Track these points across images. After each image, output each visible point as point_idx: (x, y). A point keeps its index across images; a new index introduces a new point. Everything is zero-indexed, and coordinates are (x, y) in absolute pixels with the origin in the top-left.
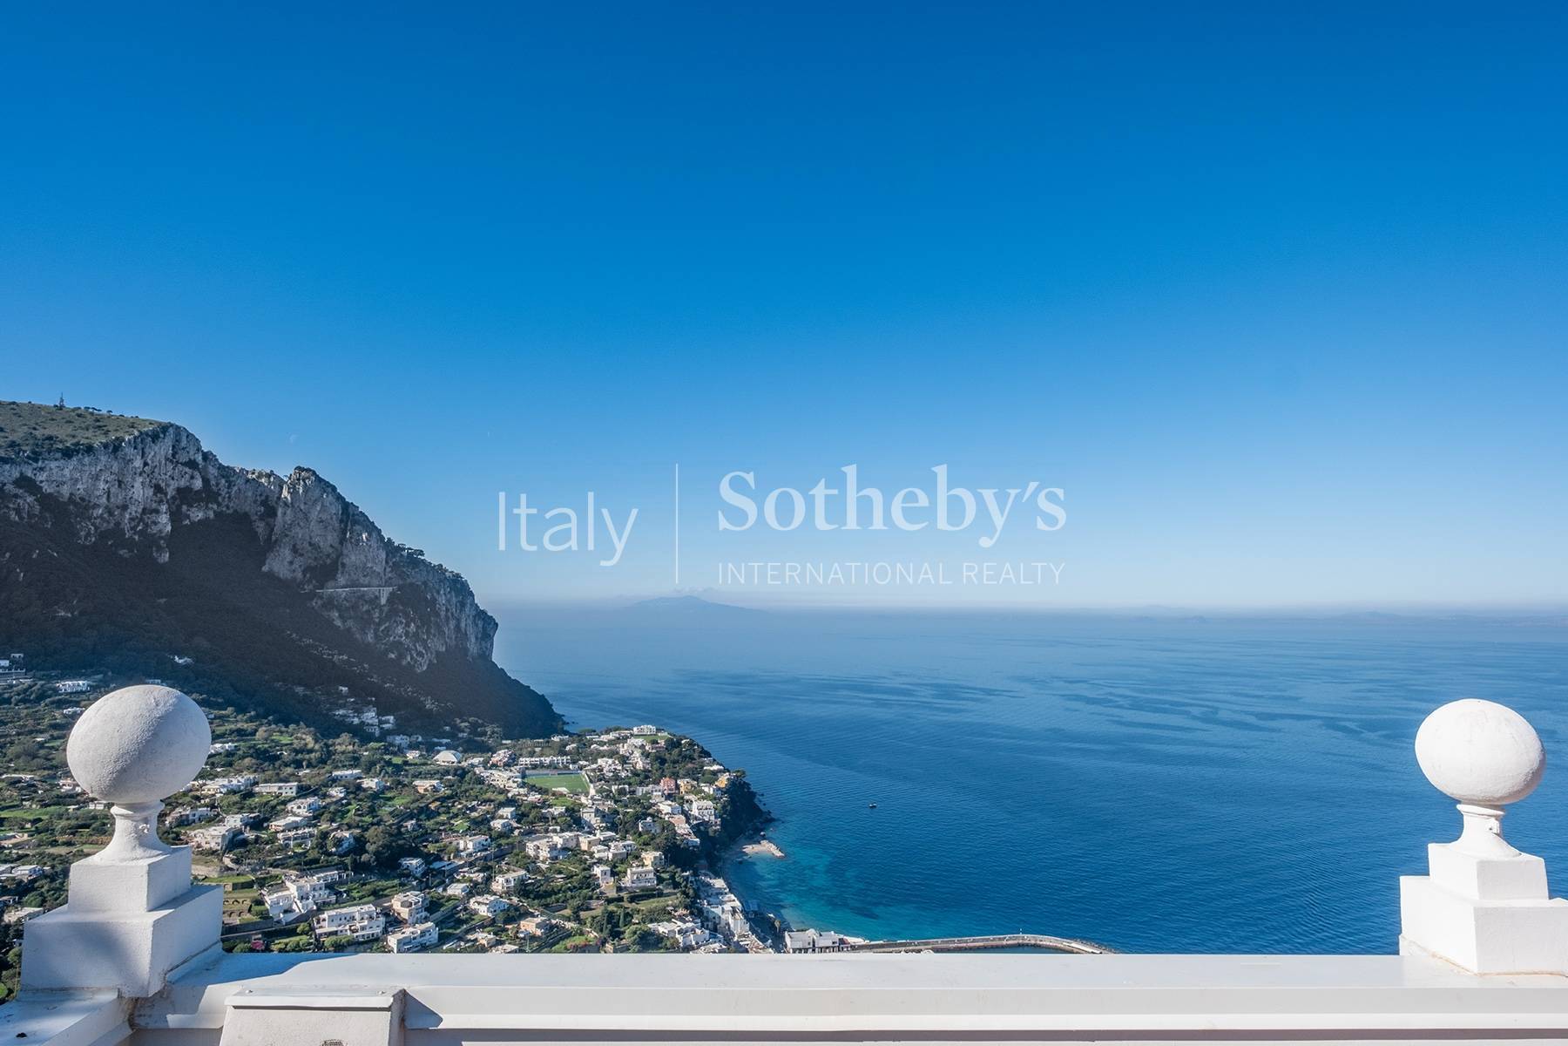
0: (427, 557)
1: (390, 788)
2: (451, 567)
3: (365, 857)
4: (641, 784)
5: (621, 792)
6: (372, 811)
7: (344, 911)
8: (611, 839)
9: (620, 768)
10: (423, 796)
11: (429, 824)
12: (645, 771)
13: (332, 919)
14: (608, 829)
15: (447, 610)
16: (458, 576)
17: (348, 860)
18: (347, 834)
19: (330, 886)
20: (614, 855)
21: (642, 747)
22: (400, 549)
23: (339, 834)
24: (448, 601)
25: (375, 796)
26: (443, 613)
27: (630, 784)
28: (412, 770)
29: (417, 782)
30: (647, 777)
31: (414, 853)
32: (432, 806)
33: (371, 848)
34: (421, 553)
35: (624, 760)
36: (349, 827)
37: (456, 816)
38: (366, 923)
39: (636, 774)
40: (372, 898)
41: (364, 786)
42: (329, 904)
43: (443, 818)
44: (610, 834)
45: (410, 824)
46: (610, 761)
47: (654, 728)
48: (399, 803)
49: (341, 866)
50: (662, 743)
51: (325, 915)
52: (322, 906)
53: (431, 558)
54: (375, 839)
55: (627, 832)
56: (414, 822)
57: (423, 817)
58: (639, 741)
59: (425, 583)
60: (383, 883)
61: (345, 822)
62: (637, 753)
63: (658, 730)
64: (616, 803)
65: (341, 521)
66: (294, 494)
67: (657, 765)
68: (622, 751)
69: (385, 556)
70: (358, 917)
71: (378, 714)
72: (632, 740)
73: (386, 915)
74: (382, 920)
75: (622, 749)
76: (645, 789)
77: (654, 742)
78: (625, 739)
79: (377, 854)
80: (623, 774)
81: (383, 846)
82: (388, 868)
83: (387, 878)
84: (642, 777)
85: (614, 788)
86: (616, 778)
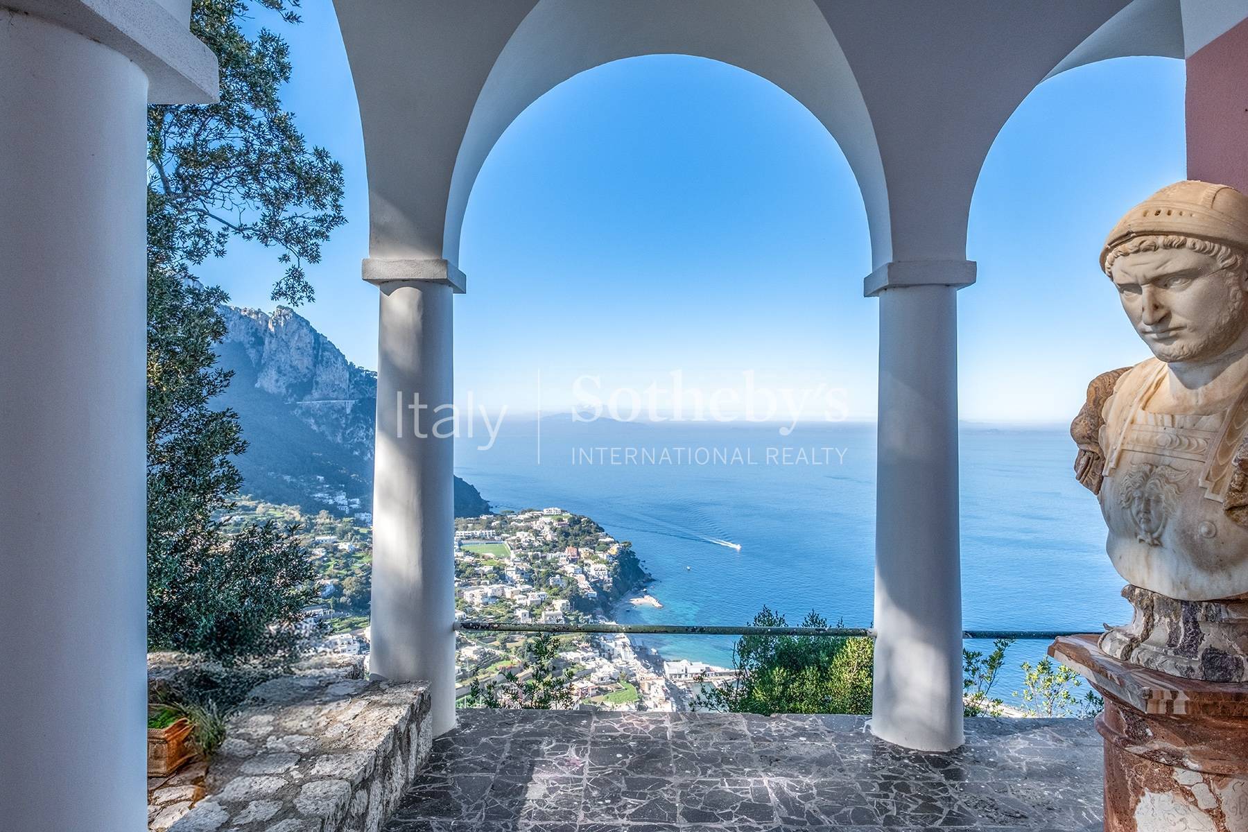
1: (359, 550)
3: (343, 599)
4: (550, 551)
5: (535, 557)
6: (347, 566)
8: (529, 591)
9: (534, 539)
12: (554, 541)
14: (526, 583)
17: (330, 601)
18: (328, 582)
20: (532, 602)
21: (551, 523)
22: (360, 370)
23: (322, 582)
25: (348, 555)
27: (542, 551)
30: (554, 546)
33: (347, 592)
34: (376, 374)
35: (537, 533)
36: (330, 577)
38: (345, 647)
39: (546, 544)
40: (349, 629)
41: (340, 548)
44: (527, 586)
46: (526, 534)
47: (559, 510)
48: (367, 561)
49: (325, 606)
50: (566, 521)
54: (350, 586)
55: (541, 585)
58: (548, 520)
60: (357, 619)
61: (327, 573)
62: (547, 528)
63: (563, 511)
64: (531, 564)
65: (314, 348)
66: (277, 326)
67: (562, 538)
68: (535, 527)
69: (348, 376)
70: (339, 642)
71: (348, 497)
72: (543, 519)
73: (361, 642)
74: (357, 644)
75: (536, 525)
76: (554, 555)
77: (560, 520)
78: (537, 517)
79: (352, 597)
80: (536, 544)
81: (357, 592)
82: (360, 607)
83: (360, 615)
84: (551, 546)
85: (530, 554)
86: (531, 546)
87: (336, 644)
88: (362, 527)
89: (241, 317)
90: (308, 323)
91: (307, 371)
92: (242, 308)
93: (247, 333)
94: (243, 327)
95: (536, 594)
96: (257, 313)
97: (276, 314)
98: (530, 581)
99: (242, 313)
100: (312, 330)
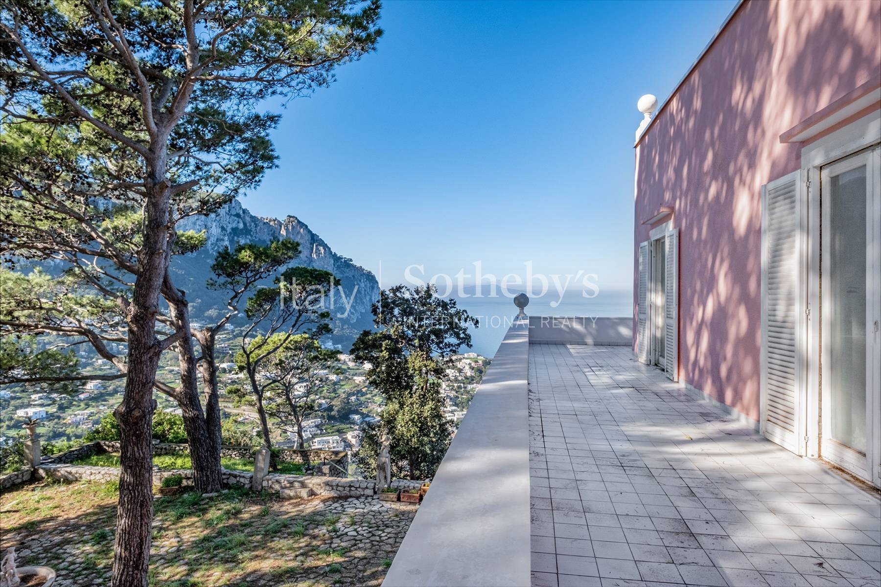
0: (354, 263)
1: (342, 380)
2: (367, 268)
3: (333, 413)
4: (470, 383)
5: (459, 387)
6: (335, 391)
7: (325, 438)
8: (455, 411)
9: (458, 374)
10: (358, 385)
11: (362, 399)
12: (472, 377)
13: (319, 443)
14: (453, 405)
15: (365, 290)
16: (370, 272)
17: (325, 414)
18: (323, 401)
19: (317, 426)
20: (458, 419)
21: (470, 364)
22: (340, 258)
23: (320, 401)
24: (366, 286)
25: (335, 384)
26: (363, 292)
27: (464, 383)
28: (352, 372)
29: (355, 378)
30: (473, 380)
31: (356, 412)
32: (364, 390)
33: (336, 409)
34: (351, 260)
35: (460, 371)
36: (324, 398)
37: (376, 395)
38: (335, 445)
39: (466, 378)
40: (337, 433)
41: (330, 378)
42: (317, 435)
43: (369, 396)
44: (454, 408)
45: (353, 398)
46: (453, 371)
47: (476, 355)
48: (347, 388)
49: (323, 417)
50: (480, 362)
51: (316, 440)
52: (314, 436)
53: (356, 262)
54: (337, 403)
55: (463, 407)
56: (355, 397)
57: (359, 395)
58: (468, 361)
59: (353, 276)
60: (343, 426)
61: (323, 395)
62: (467, 367)
63: (478, 356)
64: (457, 392)
65: (311, 244)
66: (287, 230)
67: (478, 374)
68: (459, 366)
69: (333, 261)
70: (331, 441)
71: (334, 344)
72: (464, 361)
73: (345, 442)
74: (343, 443)
75: (459, 365)
76: (472, 386)
77: (476, 362)
78: (460, 360)
79: (338, 411)
80: (460, 378)
81: (342, 408)
82: (344, 419)
83: (344, 423)
84: (470, 380)
85: (456, 385)
86: (456, 380)
87: (329, 442)
88: (343, 364)
89: (264, 223)
90: (306, 227)
91: (306, 259)
92: (265, 217)
93: (269, 234)
94: (266, 230)
95: (461, 413)
96: (274, 220)
97: (287, 221)
98: (456, 405)
99: (265, 221)
100: (310, 232)
